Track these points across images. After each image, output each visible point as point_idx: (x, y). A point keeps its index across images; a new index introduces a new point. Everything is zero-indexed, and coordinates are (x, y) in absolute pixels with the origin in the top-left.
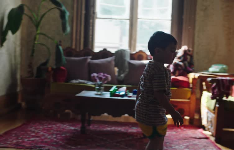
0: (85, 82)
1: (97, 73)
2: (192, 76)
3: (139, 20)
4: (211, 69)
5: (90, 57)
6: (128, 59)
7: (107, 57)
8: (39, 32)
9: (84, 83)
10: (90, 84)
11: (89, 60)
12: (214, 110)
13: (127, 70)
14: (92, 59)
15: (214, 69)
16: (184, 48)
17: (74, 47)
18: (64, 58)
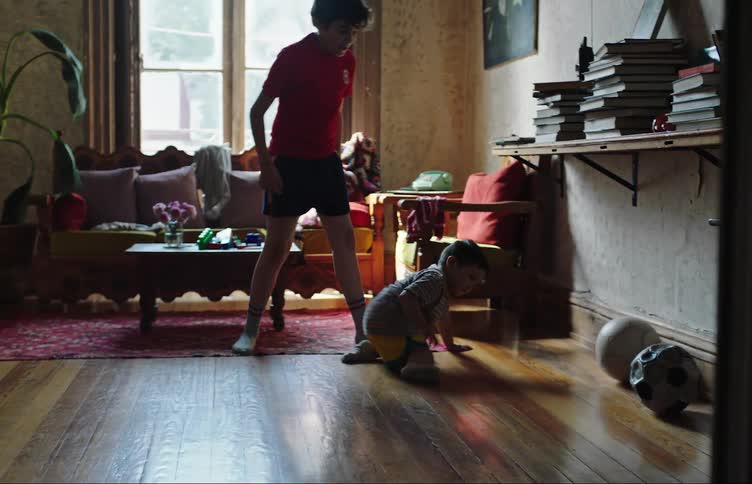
0: (133, 225)
1: (166, 203)
2: (372, 199)
3: (247, 73)
4: (416, 184)
5: (139, 168)
6: (227, 168)
7: (179, 167)
8: (6, 112)
9: (130, 229)
10: (143, 230)
11: (136, 175)
12: (415, 264)
13: (228, 194)
14: (141, 173)
15: (423, 181)
16: (358, 136)
17: (92, 145)
18: (77, 171)
